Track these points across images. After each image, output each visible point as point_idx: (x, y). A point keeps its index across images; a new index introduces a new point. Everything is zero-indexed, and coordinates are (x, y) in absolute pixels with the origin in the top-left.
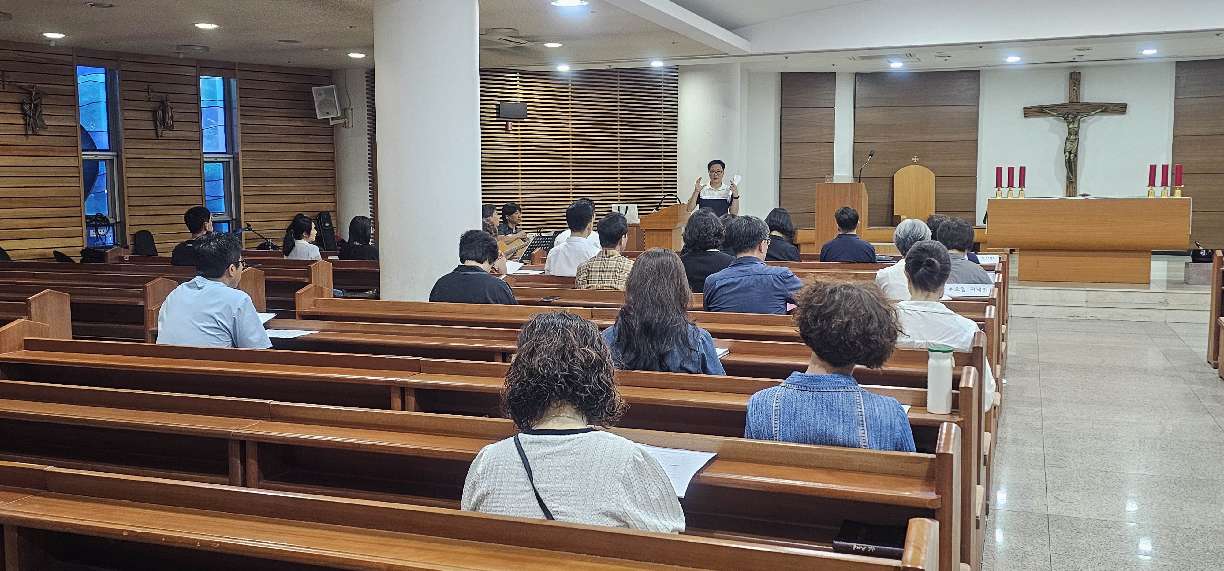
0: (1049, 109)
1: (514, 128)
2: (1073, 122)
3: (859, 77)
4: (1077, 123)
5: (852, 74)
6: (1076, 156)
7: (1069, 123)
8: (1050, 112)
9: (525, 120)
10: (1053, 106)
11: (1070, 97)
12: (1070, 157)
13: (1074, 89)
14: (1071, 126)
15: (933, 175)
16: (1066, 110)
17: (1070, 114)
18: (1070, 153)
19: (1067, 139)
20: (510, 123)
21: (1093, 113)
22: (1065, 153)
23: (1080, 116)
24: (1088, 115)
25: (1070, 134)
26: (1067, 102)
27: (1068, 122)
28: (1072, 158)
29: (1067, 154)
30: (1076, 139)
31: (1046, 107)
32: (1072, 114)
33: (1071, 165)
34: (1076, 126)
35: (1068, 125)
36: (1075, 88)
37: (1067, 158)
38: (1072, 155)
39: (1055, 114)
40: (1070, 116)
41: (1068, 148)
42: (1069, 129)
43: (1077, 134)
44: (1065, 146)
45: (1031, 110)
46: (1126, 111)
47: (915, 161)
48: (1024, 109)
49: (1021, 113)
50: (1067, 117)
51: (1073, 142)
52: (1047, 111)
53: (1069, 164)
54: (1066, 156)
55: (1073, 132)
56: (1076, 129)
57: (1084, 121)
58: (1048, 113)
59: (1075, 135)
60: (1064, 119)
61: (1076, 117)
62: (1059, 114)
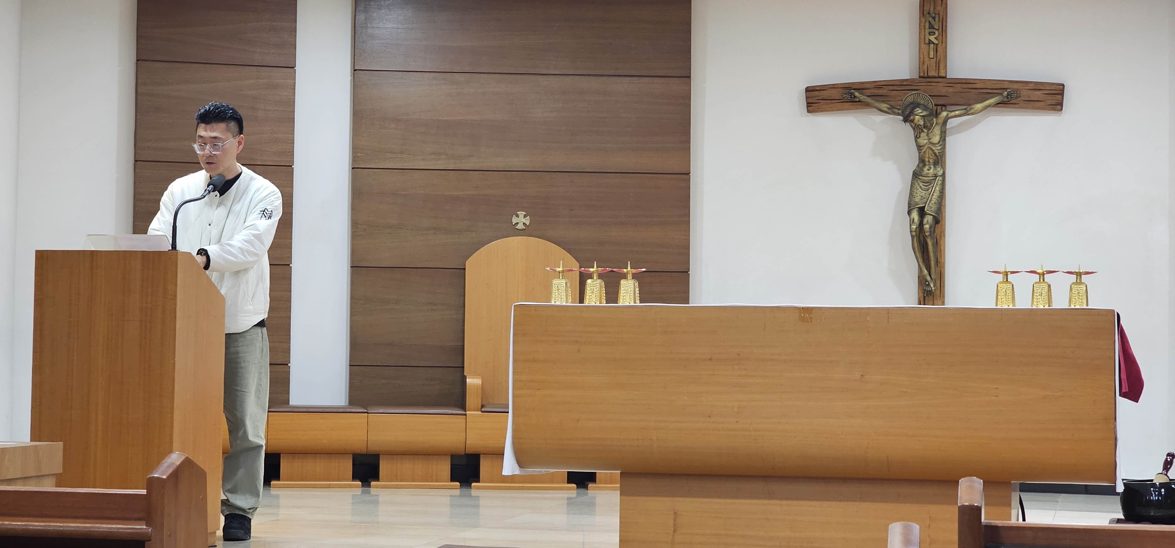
0: (868, 92)
2: (929, 127)
4: (937, 130)
6: (938, 220)
7: (918, 130)
8: (869, 100)
10: (879, 85)
11: (922, 63)
12: (921, 224)
13: (930, 42)
14: (923, 141)
16: (910, 97)
17: (918, 105)
18: (922, 212)
19: (916, 175)
21: (979, 106)
22: (909, 213)
23: (944, 114)
24: (968, 112)
25: (922, 161)
26: (916, 76)
27: (914, 129)
28: (927, 227)
29: (915, 215)
30: (936, 176)
31: (861, 87)
32: (925, 108)
34: (936, 139)
35: (917, 138)
36: (932, 38)
37: (914, 227)
38: (928, 219)
39: (884, 106)
40: (919, 111)
41: (917, 199)
42: (919, 147)
43: (939, 160)
44: (911, 194)
45: (825, 94)
46: (1061, 104)
47: (520, 226)
48: (808, 90)
49: (799, 101)
50: (912, 112)
51: (929, 182)
52: (863, 98)
53: (919, 241)
54: (912, 221)
55: (929, 157)
56: (937, 149)
57: (959, 129)
58: (867, 105)
59: (936, 163)
60: (906, 120)
61: (937, 115)
62: (892, 107)
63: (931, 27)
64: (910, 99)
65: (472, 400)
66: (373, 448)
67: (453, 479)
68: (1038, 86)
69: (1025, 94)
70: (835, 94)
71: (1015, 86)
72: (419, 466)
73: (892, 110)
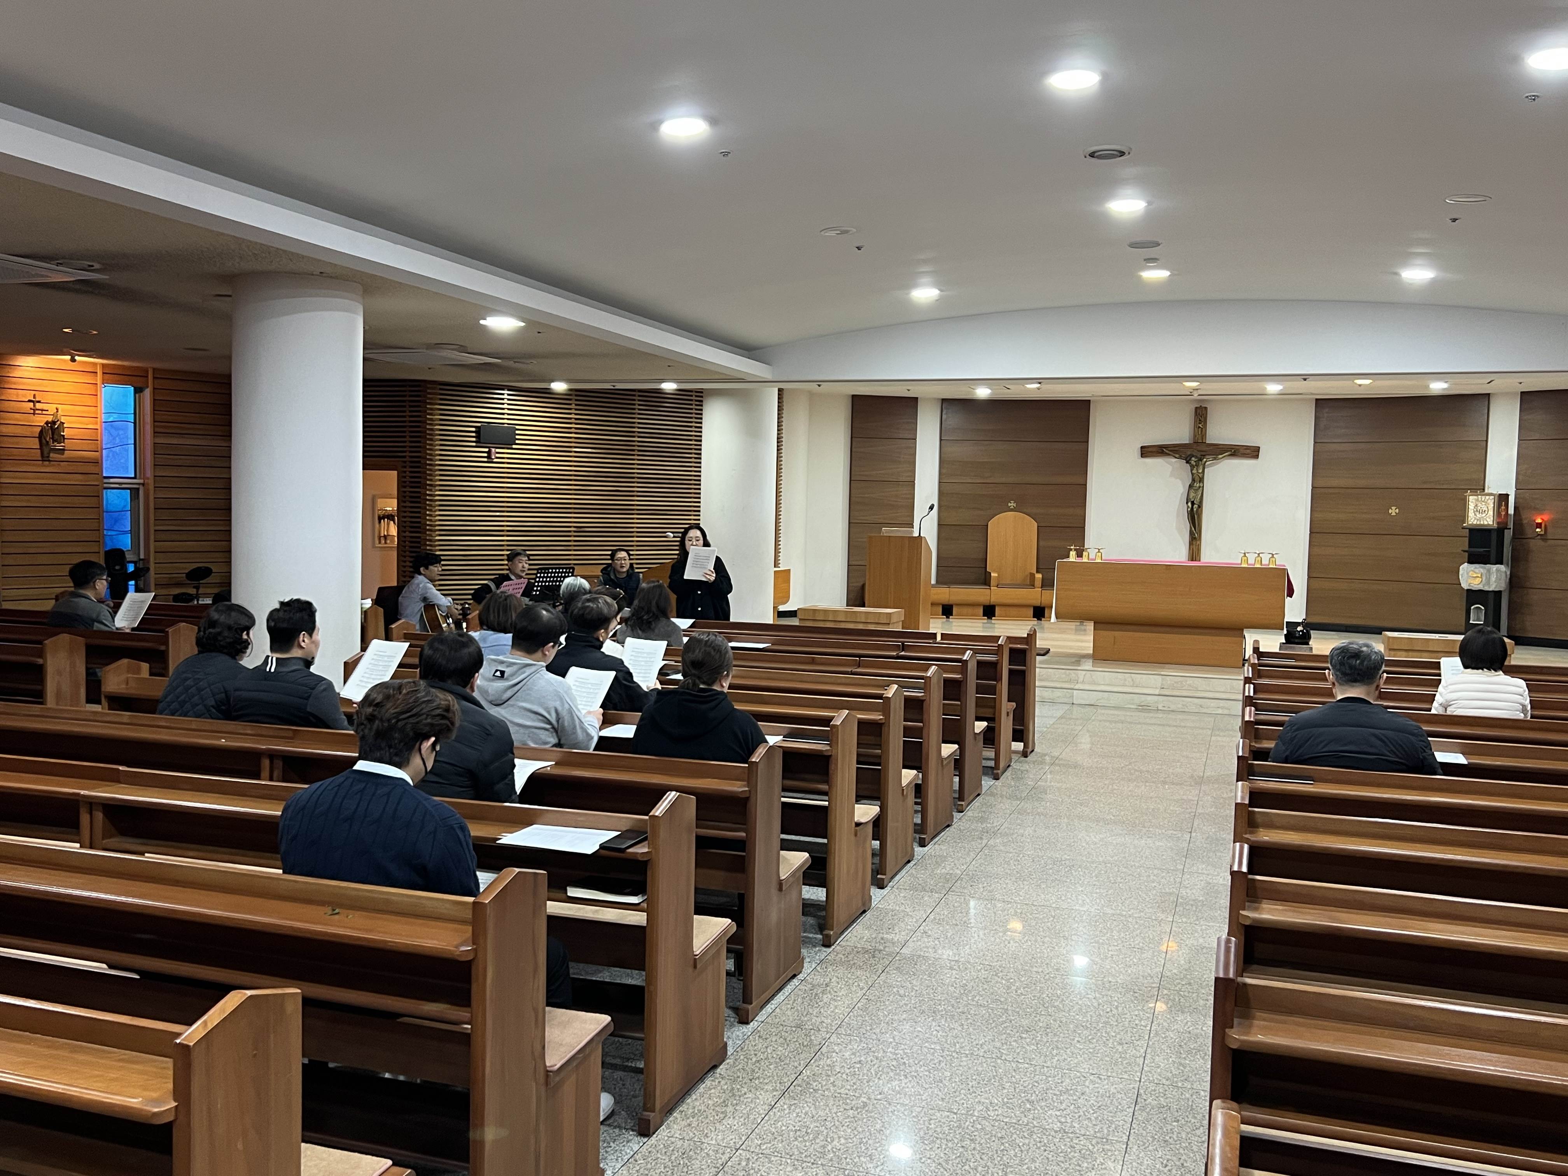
0: (1169, 449)
1: (498, 455)
2: (1197, 465)
3: (946, 403)
4: (1201, 467)
5: (938, 399)
6: (1200, 506)
7: (1192, 467)
8: (1170, 452)
9: (514, 446)
11: (1195, 436)
12: (1192, 508)
13: (1199, 427)
14: (1194, 471)
15: (1036, 525)
17: (1193, 456)
18: (1193, 503)
19: (1190, 486)
20: (493, 450)
21: (1220, 456)
22: (1187, 503)
23: (1205, 460)
24: (1215, 459)
25: (1193, 480)
26: (1191, 442)
28: (1195, 509)
29: (1190, 504)
30: (1200, 487)
31: (1166, 446)
32: (1196, 457)
33: (1194, 517)
34: (1200, 471)
35: (1191, 471)
36: (1200, 425)
37: (1189, 509)
38: (1196, 506)
39: (1177, 456)
40: (1193, 459)
41: (1191, 497)
42: (1193, 474)
43: (1201, 480)
44: (1188, 494)
45: (1150, 449)
46: (1258, 456)
47: (1012, 507)
48: (1142, 448)
49: (1138, 452)
50: (1190, 459)
51: (1197, 490)
52: (1167, 452)
53: (1191, 516)
54: (1188, 507)
55: (1197, 479)
56: (1201, 475)
57: (1210, 466)
58: (1169, 455)
59: (1200, 482)
60: (1187, 462)
61: (1201, 460)
62: (1181, 456)
63: (1200, 420)
64: (1189, 453)
65: (993, 582)
66: (951, 603)
67: (984, 616)
68: (1247, 448)
69: (1242, 451)
70: (1154, 449)
71: (1237, 447)
72: (969, 610)
73: (1180, 458)
